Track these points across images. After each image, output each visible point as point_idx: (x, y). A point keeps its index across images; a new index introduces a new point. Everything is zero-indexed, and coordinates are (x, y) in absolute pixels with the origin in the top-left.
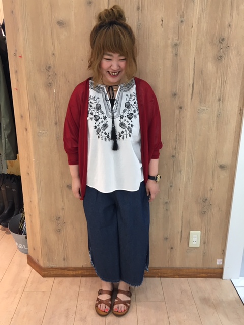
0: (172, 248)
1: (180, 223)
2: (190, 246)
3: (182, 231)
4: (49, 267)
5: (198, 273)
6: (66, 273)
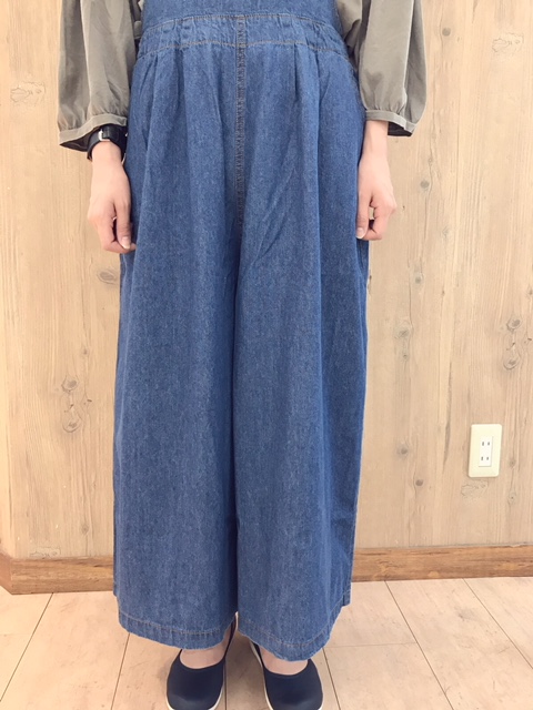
0: (419, 483)
1: (443, 400)
2: (471, 475)
3: (448, 427)
4: (36, 556)
5: (492, 560)
6: (90, 576)
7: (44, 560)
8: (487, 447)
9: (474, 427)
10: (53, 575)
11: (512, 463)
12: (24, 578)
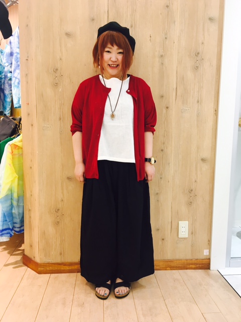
0: (163, 239)
1: (170, 213)
2: (179, 237)
3: (171, 222)
4: (46, 262)
5: (187, 264)
6: (62, 269)
7: (48, 263)
8: (184, 228)
9: (180, 222)
10: (51, 268)
11: (192, 233)
12: (42, 269)
